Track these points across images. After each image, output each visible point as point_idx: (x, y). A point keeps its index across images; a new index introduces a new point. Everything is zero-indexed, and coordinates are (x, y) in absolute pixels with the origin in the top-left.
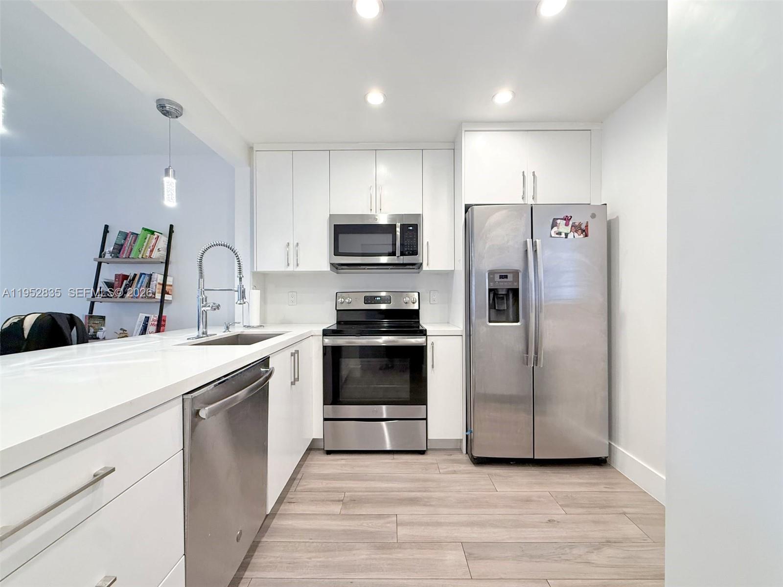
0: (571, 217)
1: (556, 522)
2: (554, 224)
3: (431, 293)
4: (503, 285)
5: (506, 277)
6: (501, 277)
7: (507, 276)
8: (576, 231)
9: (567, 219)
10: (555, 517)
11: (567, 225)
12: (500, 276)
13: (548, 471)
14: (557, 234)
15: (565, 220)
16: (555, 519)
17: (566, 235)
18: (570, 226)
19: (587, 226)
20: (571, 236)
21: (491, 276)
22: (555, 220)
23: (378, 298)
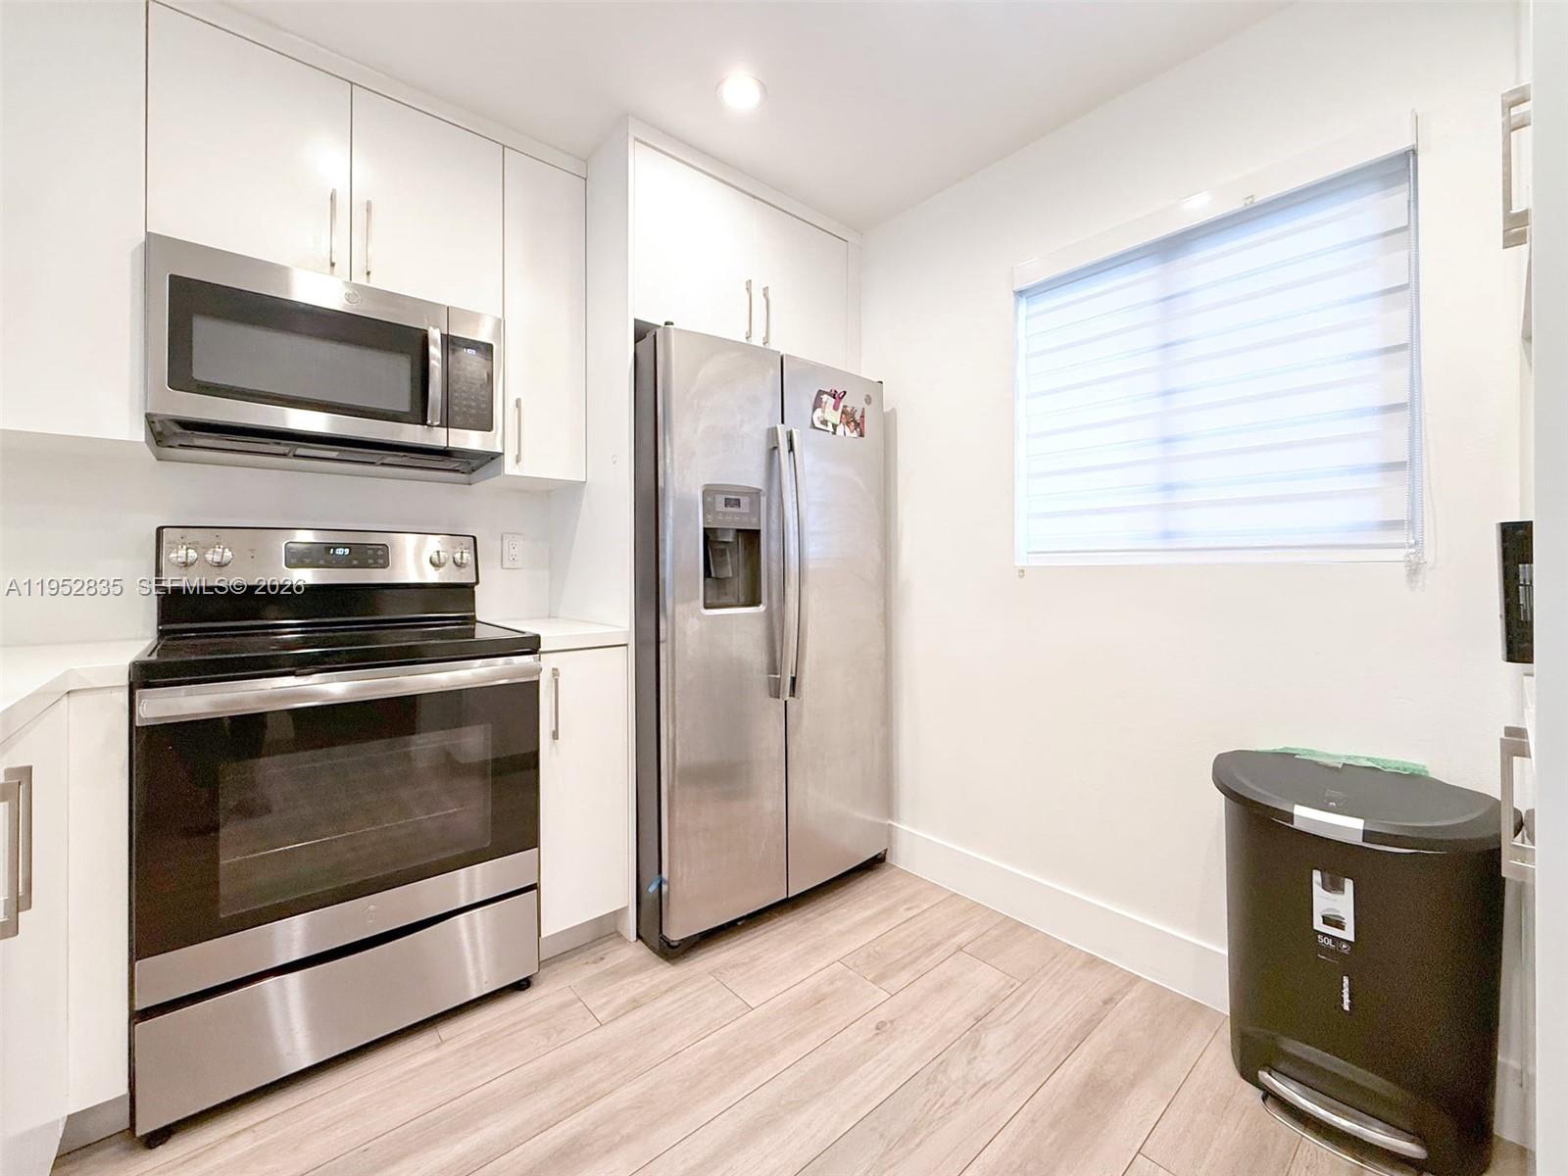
0: (845, 393)
1: (889, 1025)
2: (817, 404)
3: (505, 542)
4: (731, 520)
5: (737, 503)
6: (728, 503)
7: (738, 500)
8: (848, 423)
9: (837, 396)
10: (883, 1014)
11: (836, 408)
12: (726, 499)
13: (811, 915)
14: (822, 423)
15: (834, 398)
16: (883, 1019)
17: (835, 426)
18: (840, 411)
19: (862, 417)
20: (840, 430)
21: (709, 499)
22: (821, 393)
23: (340, 551)
